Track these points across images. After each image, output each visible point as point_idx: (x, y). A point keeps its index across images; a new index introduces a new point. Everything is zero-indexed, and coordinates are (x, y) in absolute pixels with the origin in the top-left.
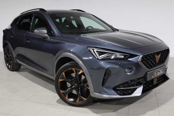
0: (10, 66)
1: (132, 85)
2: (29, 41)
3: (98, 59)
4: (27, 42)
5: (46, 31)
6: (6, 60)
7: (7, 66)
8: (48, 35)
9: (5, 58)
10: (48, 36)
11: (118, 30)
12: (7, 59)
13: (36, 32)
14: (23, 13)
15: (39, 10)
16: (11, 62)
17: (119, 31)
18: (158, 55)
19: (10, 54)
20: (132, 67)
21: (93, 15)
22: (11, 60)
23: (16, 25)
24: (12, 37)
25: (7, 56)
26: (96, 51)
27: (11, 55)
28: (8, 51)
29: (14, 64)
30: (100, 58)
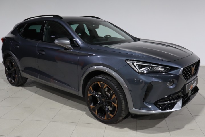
0: (14, 81)
1: (172, 99)
2: (44, 53)
3: (138, 73)
4: (41, 54)
5: (69, 42)
6: (7, 74)
7: (10, 80)
8: (71, 46)
9: (6, 72)
10: (72, 48)
11: (139, 40)
12: (9, 72)
13: (57, 43)
14: (28, 19)
15: (52, 16)
16: (16, 76)
17: (141, 40)
18: (194, 67)
19: (14, 67)
20: (173, 81)
21: (109, 23)
22: (15, 73)
23: (20, 33)
24: (18, 47)
25: (9, 69)
26: (136, 64)
27: (16, 68)
28: (11, 63)
29: (20, 78)
30: (140, 71)
